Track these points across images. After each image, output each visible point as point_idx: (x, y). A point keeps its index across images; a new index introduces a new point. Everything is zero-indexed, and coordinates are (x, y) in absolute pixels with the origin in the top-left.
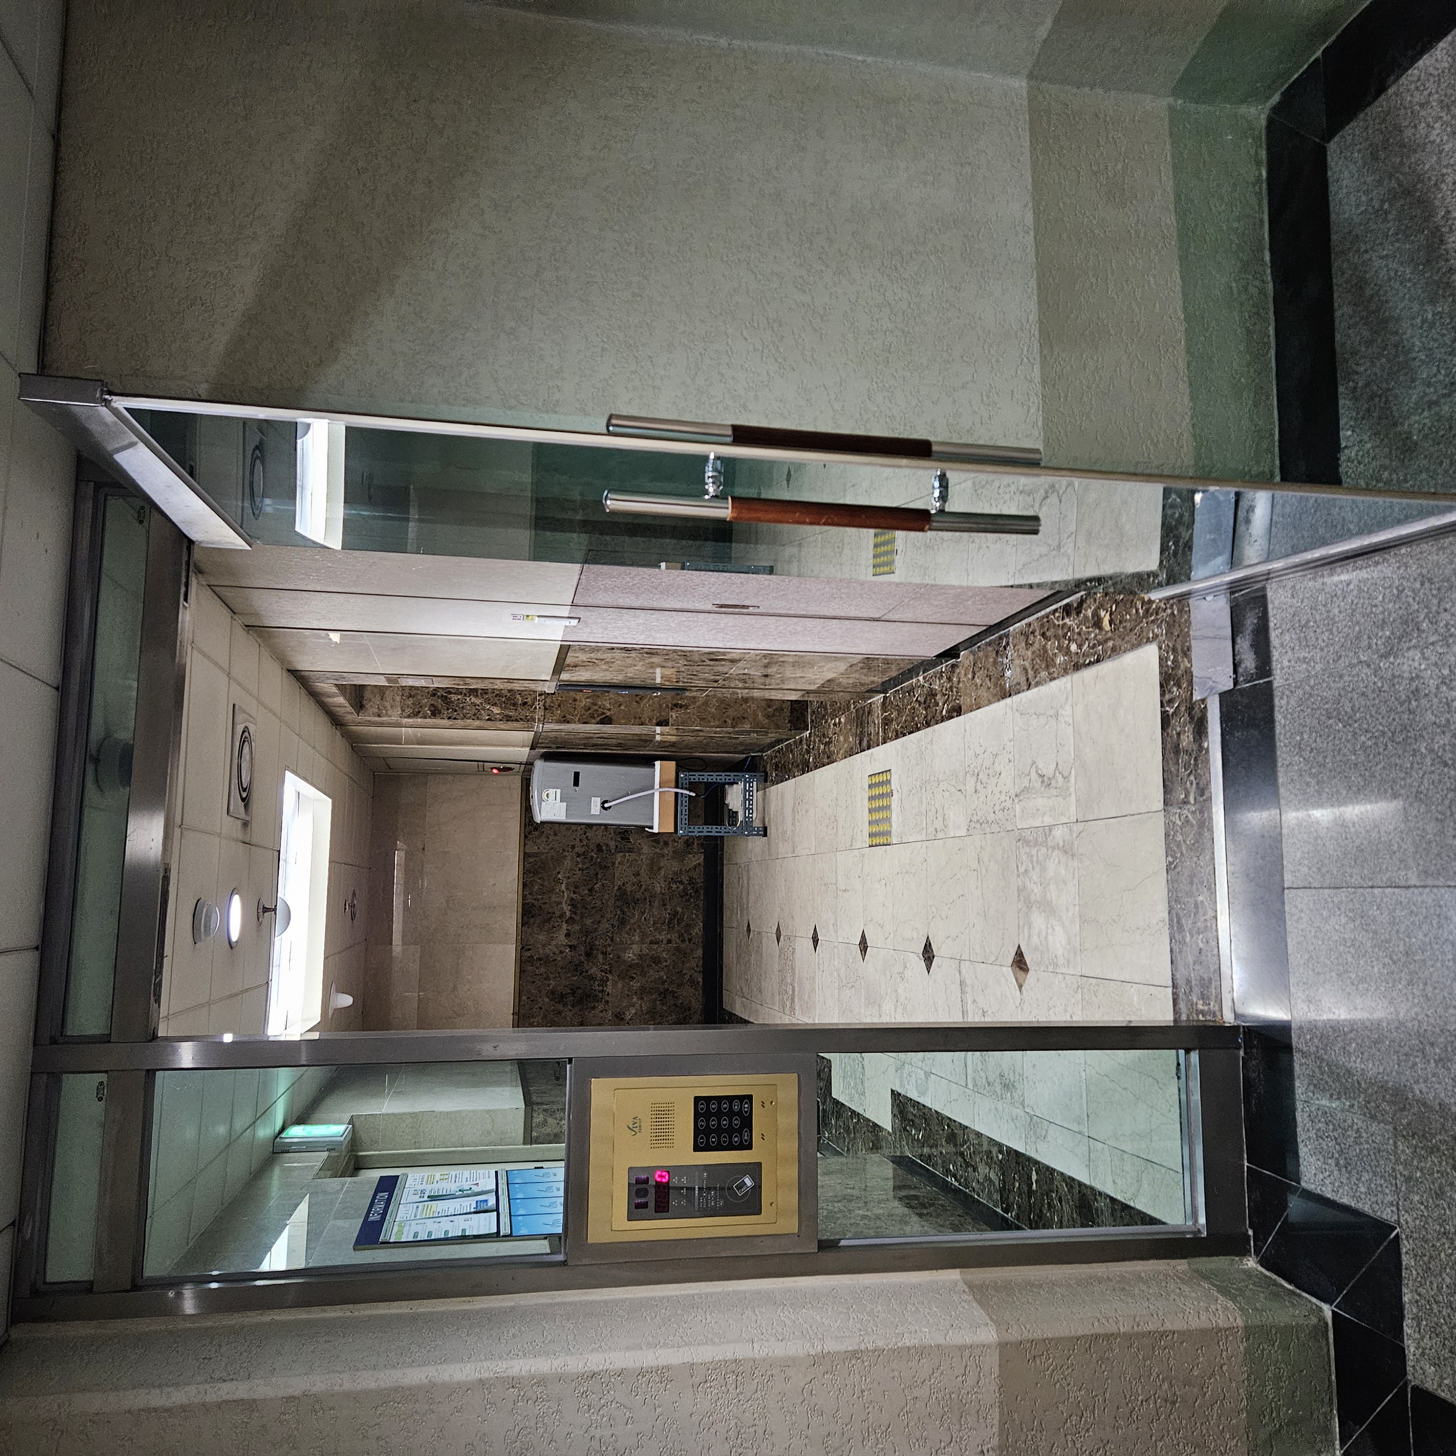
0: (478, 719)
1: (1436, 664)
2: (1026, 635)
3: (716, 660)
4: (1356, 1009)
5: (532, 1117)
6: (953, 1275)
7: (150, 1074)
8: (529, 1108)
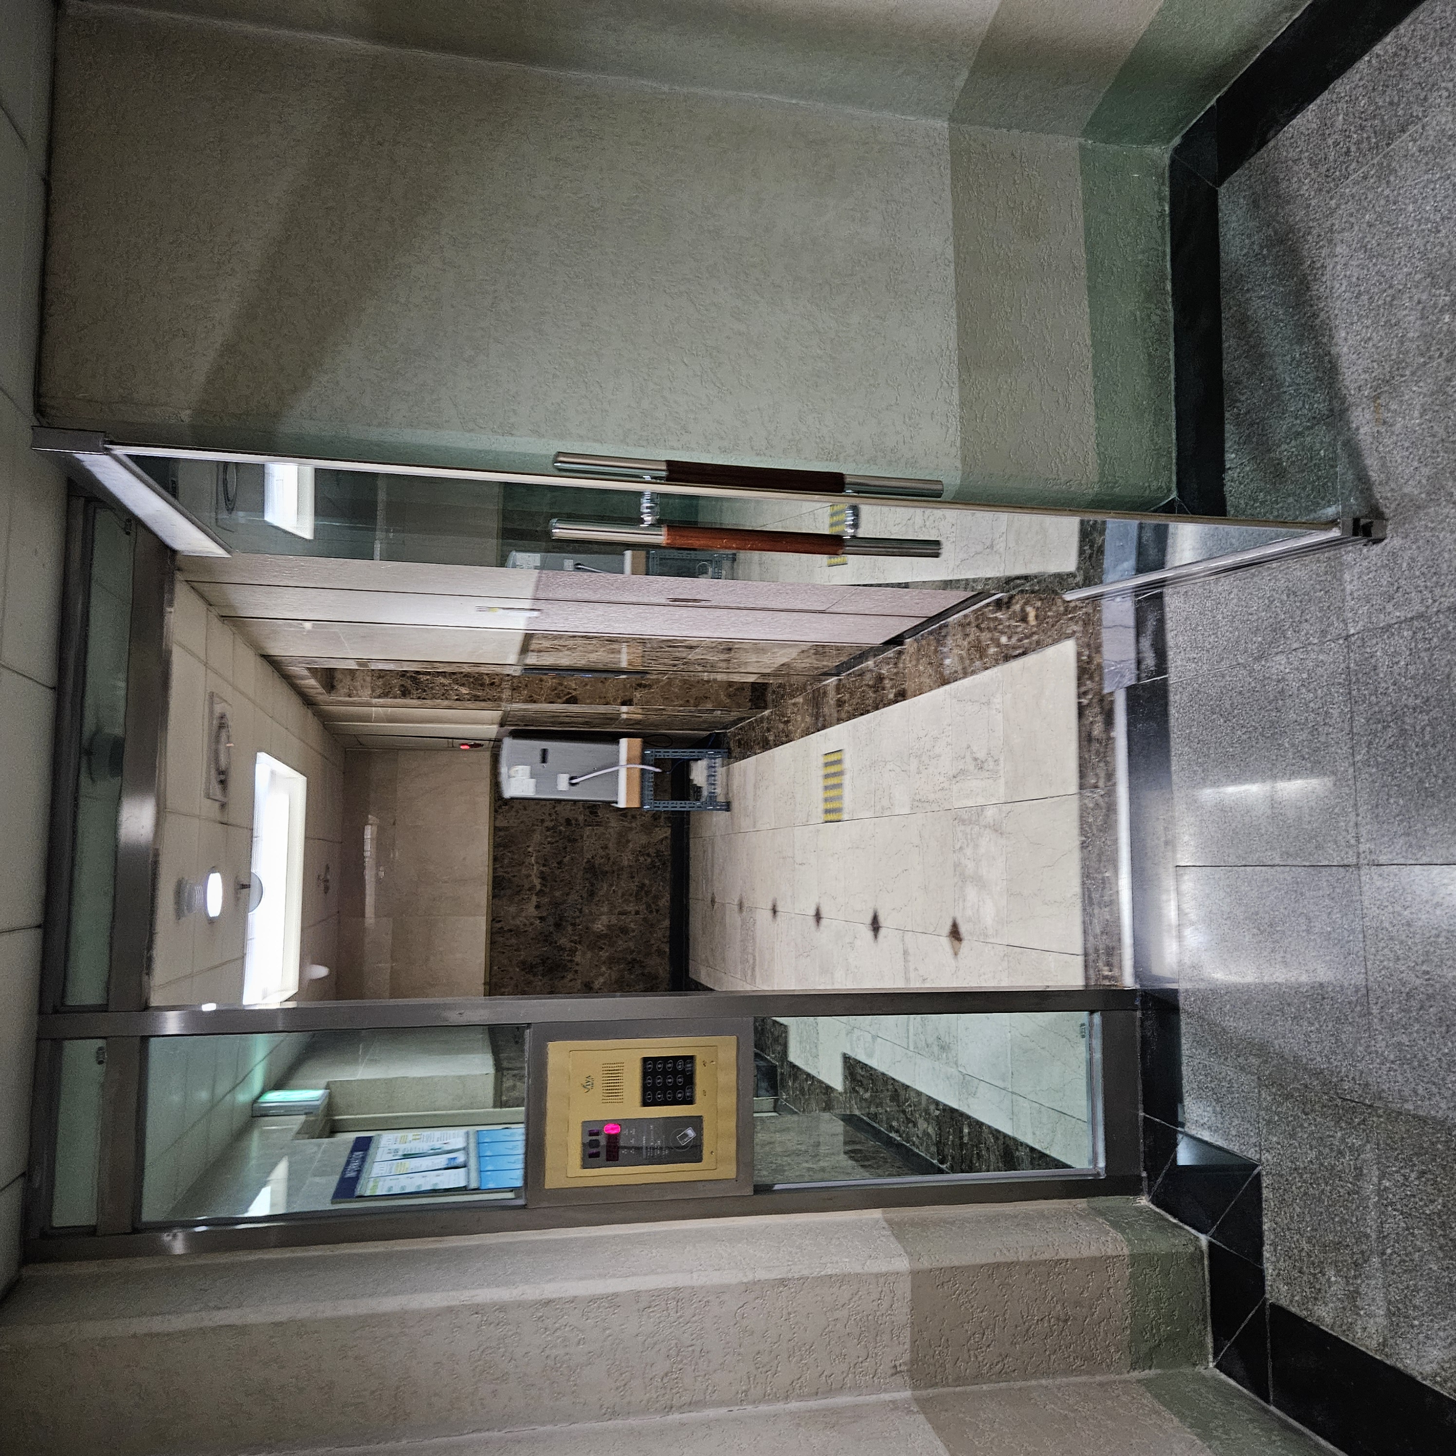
0: (447, 699)
1: (1297, 669)
2: (963, 625)
3: (674, 647)
4: (1231, 974)
5: (502, 1082)
6: (876, 1214)
7: (145, 1040)
8: (500, 1074)
